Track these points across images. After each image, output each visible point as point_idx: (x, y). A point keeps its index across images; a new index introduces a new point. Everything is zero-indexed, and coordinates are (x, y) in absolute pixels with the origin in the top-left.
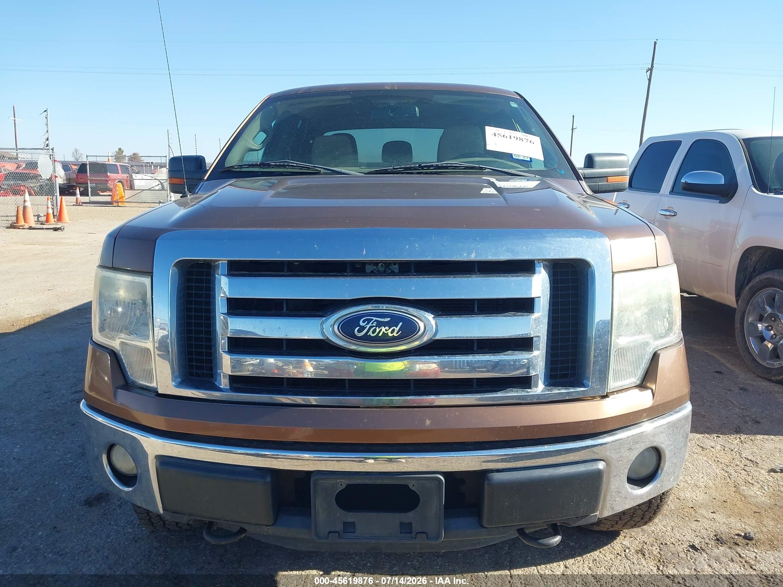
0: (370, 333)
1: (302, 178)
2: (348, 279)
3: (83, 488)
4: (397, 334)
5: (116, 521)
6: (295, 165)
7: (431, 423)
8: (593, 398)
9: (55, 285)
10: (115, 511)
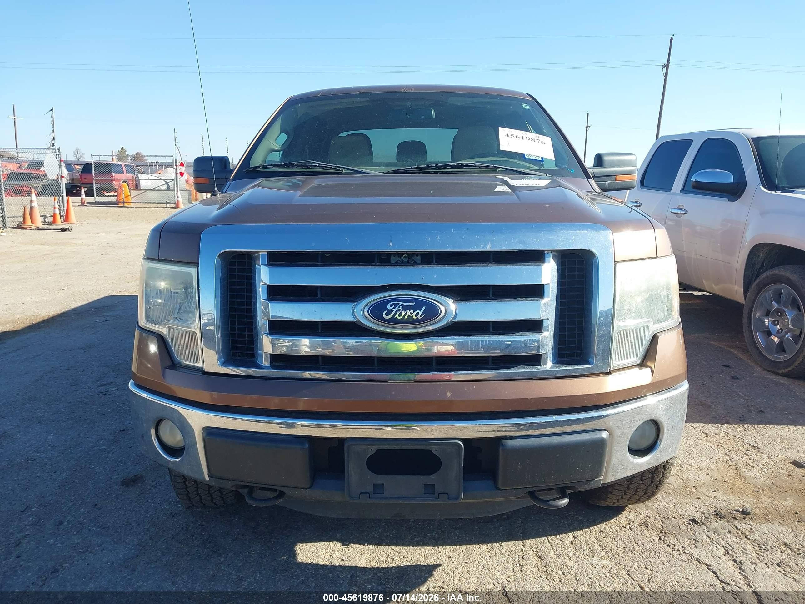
0: (397, 316)
1: (326, 177)
2: (377, 268)
3: (119, 471)
4: (421, 316)
5: (153, 499)
6: (318, 165)
7: (451, 395)
8: (597, 374)
9: (69, 284)
10: (151, 491)
